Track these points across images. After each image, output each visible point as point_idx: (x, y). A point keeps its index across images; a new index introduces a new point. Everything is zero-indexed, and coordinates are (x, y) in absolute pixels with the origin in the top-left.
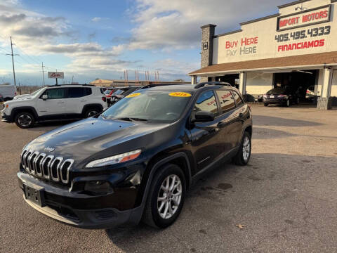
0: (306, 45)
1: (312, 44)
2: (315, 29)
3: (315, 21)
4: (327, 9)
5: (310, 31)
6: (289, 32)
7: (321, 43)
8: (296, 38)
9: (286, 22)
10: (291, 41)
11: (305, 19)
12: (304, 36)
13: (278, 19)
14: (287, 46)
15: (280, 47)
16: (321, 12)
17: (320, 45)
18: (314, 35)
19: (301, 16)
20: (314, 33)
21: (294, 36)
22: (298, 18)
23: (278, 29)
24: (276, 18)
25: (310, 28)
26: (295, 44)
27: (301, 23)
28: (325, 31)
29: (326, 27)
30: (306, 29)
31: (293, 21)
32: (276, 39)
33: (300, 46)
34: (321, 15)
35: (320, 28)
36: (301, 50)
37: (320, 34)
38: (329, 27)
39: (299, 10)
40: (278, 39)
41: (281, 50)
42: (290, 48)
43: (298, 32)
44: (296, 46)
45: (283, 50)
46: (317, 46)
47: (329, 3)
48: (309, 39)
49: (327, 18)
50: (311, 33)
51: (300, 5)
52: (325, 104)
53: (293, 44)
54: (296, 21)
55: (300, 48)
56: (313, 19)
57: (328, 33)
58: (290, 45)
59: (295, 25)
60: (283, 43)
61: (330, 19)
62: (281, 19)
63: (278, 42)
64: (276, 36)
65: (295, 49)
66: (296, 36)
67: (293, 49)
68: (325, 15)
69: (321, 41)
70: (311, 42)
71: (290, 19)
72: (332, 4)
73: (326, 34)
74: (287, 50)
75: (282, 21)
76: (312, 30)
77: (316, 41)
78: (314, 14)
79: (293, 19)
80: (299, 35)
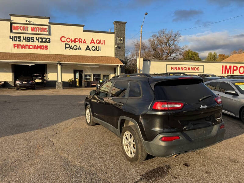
0: (35, 47)
1: (40, 47)
2: (41, 38)
3: (40, 32)
4: (47, 27)
6: (22, 35)
7: (46, 48)
8: (28, 41)
9: (17, 28)
10: (24, 43)
11: (33, 29)
12: (33, 41)
13: (11, 24)
14: (21, 45)
15: (15, 45)
16: (43, 28)
17: (45, 49)
18: (41, 42)
19: (30, 27)
20: (40, 40)
21: (25, 39)
22: (27, 27)
23: (11, 31)
24: (9, 23)
25: (38, 36)
26: (28, 45)
29: (48, 38)
30: (35, 36)
31: (24, 28)
32: (10, 38)
33: (31, 47)
34: (43, 30)
35: (44, 38)
36: (32, 50)
37: (44, 42)
38: (49, 39)
39: (28, 22)
40: (13, 38)
41: (16, 48)
42: (24, 47)
43: (29, 37)
44: (29, 47)
45: (18, 47)
46: (43, 49)
47: (48, 24)
48: (37, 43)
49: (47, 33)
50: (38, 40)
51: (28, 19)
52: (61, 86)
53: (26, 45)
54: (26, 29)
55: (31, 48)
56: (39, 31)
57: (49, 42)
58: (23, 45)
59: (26, 32)
60: (17, 43)
61: (50, 34)
62: (13, 25)
63: (13, 41)
64: (10, 36)
65: (28, 48)
66: (28, 39)
67: (26, 48)
68: (46, 31)
69: (46, 46)
70: (39, 46)
71: (21, 27)
72: (49, 25)
73: (48, 42)
74: (21, 48)
75: (14, 26)
76: (39, 38)
77: (42, 46)
78: (38, 28)
79: (24, 27)
80: (30, 39)
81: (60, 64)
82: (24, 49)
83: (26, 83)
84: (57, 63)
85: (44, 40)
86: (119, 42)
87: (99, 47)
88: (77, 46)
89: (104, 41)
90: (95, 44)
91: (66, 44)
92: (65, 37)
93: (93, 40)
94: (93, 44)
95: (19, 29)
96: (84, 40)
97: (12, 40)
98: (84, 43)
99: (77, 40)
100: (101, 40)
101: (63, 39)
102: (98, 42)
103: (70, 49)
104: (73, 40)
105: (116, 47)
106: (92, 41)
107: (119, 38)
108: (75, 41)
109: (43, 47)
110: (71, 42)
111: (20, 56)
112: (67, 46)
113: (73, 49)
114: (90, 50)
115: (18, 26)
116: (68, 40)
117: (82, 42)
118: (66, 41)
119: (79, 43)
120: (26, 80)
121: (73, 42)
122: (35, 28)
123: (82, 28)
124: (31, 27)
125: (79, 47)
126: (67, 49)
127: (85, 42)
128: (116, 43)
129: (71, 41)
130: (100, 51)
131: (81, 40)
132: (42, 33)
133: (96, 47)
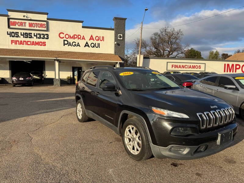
0: (33, 43)
1: (37, 44)
2: (39, 34)
3: (38, 28)
4: (45, 23)
5: (35, 35)
6: (19, 31)
7: (44, 44)
8: (26, 37)
9: (14, 24)
10: (22, 39)
11: (30, 25)
12: (31, 37)
13: (9, 19)
14: (18, 41)
15: (12, 41)
16: (41, 24)
17: (44, 45)
18: (39, 38)
19: (27, 22)
20: (38, 36)
21: (23, 35)
22: (25, 23)
23: (9, 27)
24: (6, 18)
25: (36, 32)
26: (25, 41)
27: (27, 27)
28: (46, 36)
29: (46, 35)
30: (33, 32)
31: (21, 24)
32: (8, 34)
33: (29, 43)
34: (41, 26)
35: (42, 34)
36: (30, 46)
37: (42, 38)
38: (47, 35)
39: (25, 18)
40: (10, 34)
41: (13, 44)
42: (21, 43)
43: (27, 33)
44: (27, 43)
45: (16, 43)
46: (41, 45)
47: (46, 20)
48: (35, 39)
49: (45, 29)
50: (36, 36)
51: (25, 14)
52: (59, 83)
53: (24, 41)
54: (24, 25)
55: (29, 45)
56: (36, 27)
57: (48, 38)
58: (21, 41)
59: (24, 27)
60: (15, 39)
61: (48, 30)
62: (11, 20)
63: (10, 37)
64: (8, 32)
65: (26, 45)
66: (25, 35)
67: (24, 44)
68: (44, 27)
69: (44, 42)
70: (37, 42)
71: (19, 22)
72: (48, 21)
73: (46, 38)
74: (19, 44)
75: (12, 22)
76: (36, 34)
77: (40, 42)
78: (36, 24)
79: (21, 22)
80: (27, 35)
81: (58, 60)
82: (21, 45)
83: (22, 79)
84: (55, 60)
85: (42, 36)
86: (119, 39)
87: (98, 44)
88: (75, 43)
89: (103, 38)
90: (94, 40)
91: (64, 41)
92: (63, 34)
93: (92, 36)
94: (93, 40)
95: (17, 25)
96: (83, 36)
97: (9, 35)
98: (83, 40)
99: (76, 37)
100: (100, 37)
101: (62, 35)
102: (97, 38)
103: (68, 46)
104: (72, 36)
105: (116, 44)
106: (91, 38)
107: (119, 35)
108: (73, 37)
109: (41, 44)
110: (70, 39)
111: (18, 52)
112: (66, 42)
113: (71, 46)
114: (89, 47)
115: (16, 22)
116: (67, 36)
117: (81, 39)
118: (64, 37)
119: (78, 39)
120: (23, 76)
121: (72, 38)
122: (33, 23)
123: (81, 24)
124: (29, 23)
125: (78, 43)
126: (65, 45)
127: (84, 38)
128: (116, 40)
129: (70, 37)
130: (99, 48)
131: (79, 37)
132: (40, 29)
133: (96, 43)
